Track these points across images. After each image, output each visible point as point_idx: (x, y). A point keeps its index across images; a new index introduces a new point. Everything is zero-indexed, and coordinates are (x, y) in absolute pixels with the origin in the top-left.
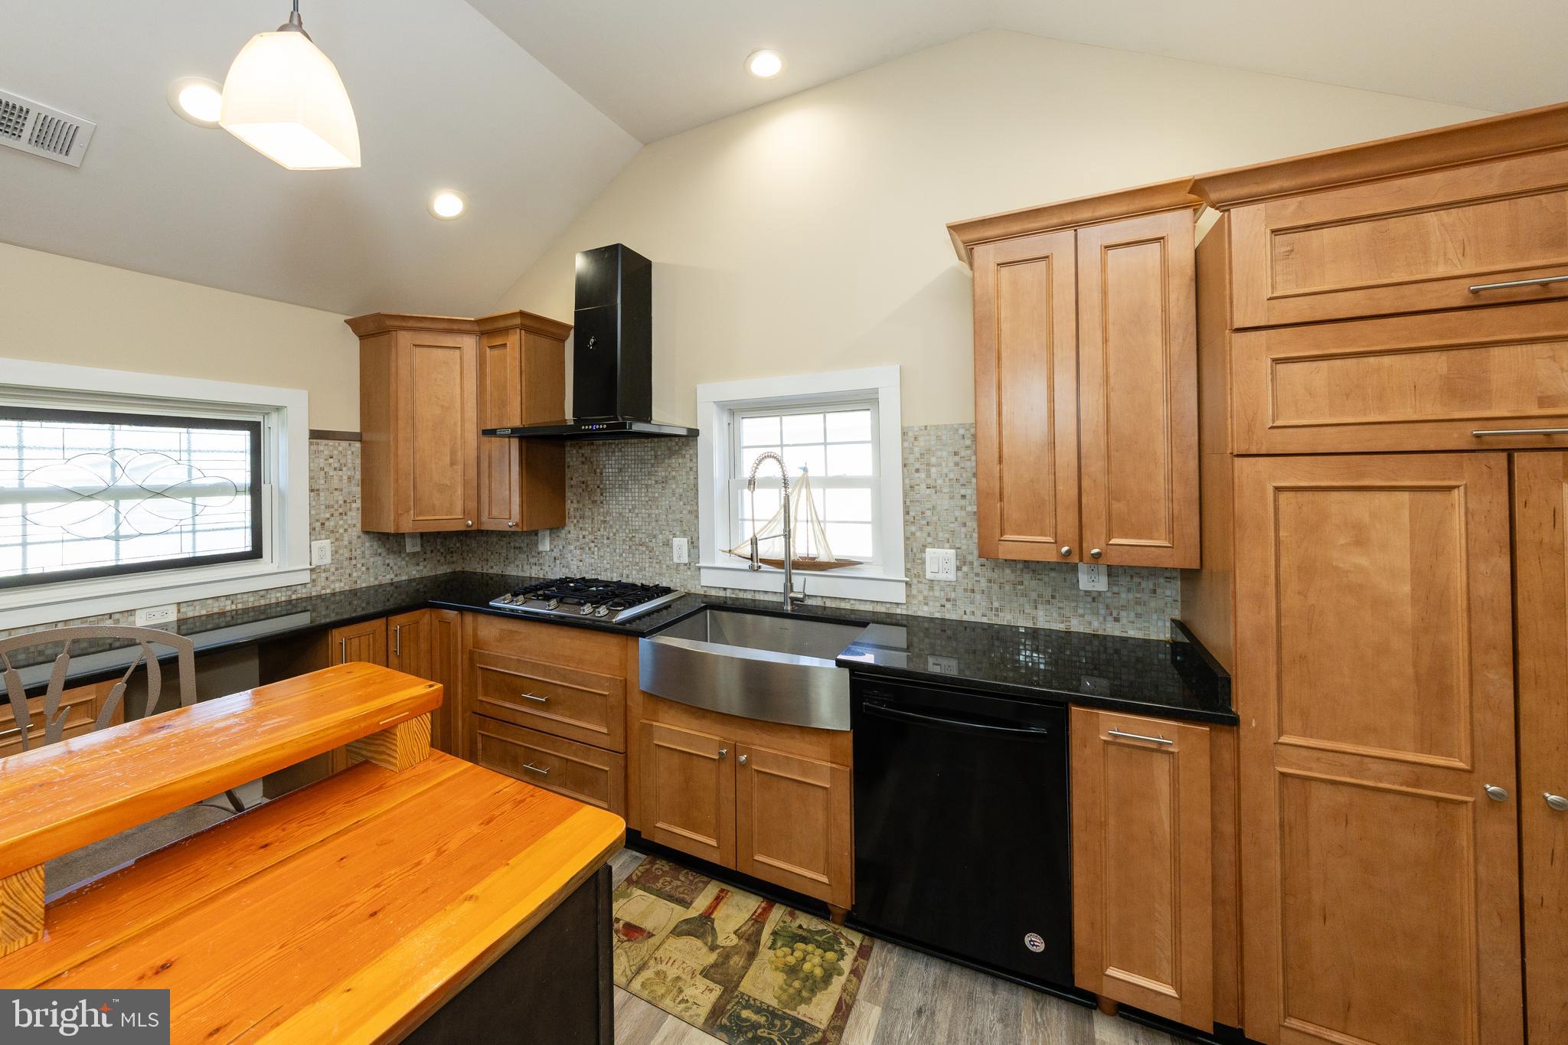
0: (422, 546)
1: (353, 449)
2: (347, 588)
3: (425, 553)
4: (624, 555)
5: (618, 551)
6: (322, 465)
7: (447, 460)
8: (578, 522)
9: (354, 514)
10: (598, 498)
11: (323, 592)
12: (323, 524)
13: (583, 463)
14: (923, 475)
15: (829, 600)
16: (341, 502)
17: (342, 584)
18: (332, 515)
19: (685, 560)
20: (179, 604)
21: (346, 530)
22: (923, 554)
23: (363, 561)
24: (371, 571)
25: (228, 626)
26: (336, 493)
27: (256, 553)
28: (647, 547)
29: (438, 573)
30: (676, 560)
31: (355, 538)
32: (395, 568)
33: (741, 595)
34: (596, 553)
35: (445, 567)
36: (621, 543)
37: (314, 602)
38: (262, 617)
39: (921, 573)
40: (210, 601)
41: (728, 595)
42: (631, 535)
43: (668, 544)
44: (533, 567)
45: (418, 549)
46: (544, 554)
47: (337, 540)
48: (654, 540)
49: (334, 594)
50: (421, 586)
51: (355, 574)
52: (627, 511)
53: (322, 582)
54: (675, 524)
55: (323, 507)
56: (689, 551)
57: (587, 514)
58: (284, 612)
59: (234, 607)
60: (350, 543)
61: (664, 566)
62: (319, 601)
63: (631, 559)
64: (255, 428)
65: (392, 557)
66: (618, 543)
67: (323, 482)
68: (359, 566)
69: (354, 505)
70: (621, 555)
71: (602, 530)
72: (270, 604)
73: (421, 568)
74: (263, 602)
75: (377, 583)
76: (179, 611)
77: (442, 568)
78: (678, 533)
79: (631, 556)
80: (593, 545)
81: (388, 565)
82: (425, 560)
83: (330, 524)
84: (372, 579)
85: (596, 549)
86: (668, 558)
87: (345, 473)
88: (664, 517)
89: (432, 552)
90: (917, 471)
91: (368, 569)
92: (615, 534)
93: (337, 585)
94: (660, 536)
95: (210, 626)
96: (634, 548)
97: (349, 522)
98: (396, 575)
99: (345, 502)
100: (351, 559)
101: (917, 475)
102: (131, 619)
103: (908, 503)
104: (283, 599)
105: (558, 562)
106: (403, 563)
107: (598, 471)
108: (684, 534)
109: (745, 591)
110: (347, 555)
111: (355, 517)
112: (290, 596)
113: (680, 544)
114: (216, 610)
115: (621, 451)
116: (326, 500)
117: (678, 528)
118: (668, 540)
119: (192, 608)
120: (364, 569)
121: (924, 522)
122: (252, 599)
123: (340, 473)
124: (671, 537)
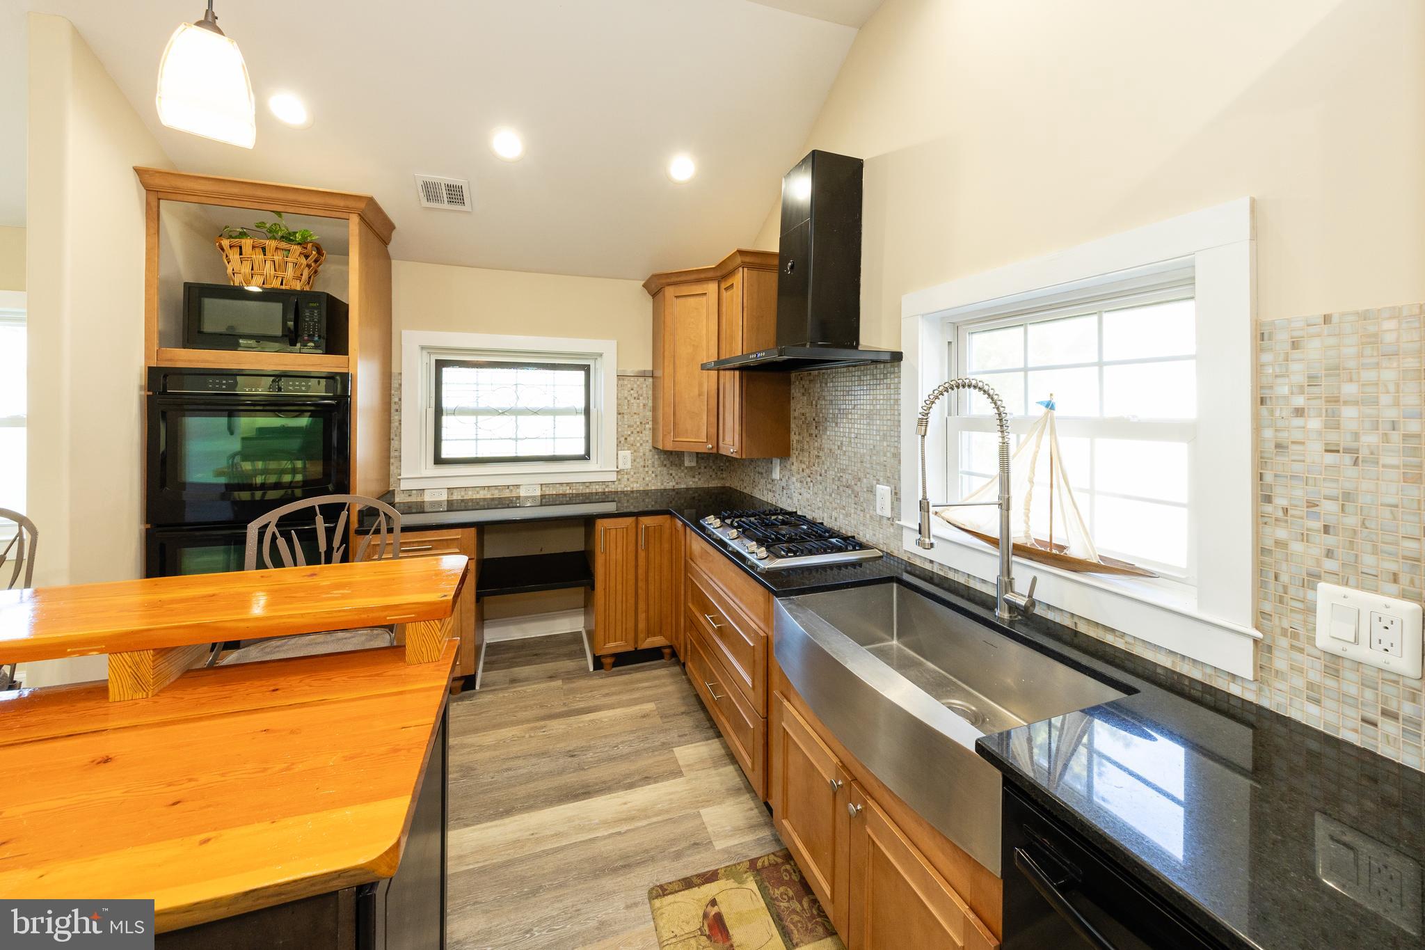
0: (697, 462)
1: (647, 383)
2: (641, 489)
3: (700, 468)
4: (833, 495)
5: (828, 489)
6: (626, 395)
7: (696, 392)
8: (799, 454)
9: (647, 433)
10: (814, 432)
11: (625, 489)
12: (626, 439)
13: (803, 394)
14: (1314, 424)
15: (1084, 622)
16: (638, 423)
17: (638, 485)
18: (632, 433)
19: (888, 513)
20: (541, 485)
21: (641, 444)
22: (1310, 594)
23: (653, 469)
24: (659, 477)
25: (567, 504)
26: (635, 416)
27: (586, 457)
28: (853, 491)
29: (710, 485)
30: (879, 512)
31: (648, 451)
32: (676, 477)
33: (951, 575)
34: (811, 489)
35: (716, 482)
36: (831, 482)
37: (619, 496)
38: (587, 501)
39: (1302, 631)
40: (558, 485)
41: (935, 571)
42: (839, 475)
43: (871, 490)
44: (769, 493)
45: (694, 464)
46: (776, 481)
47: (635, 451)
48: (859, 483)
49: (632, 492)
50: (696, 495)
51: (647, 479)
52: (836, 447)
53: (624, 482)
54: (878, 467)
55: (626, 426)
56: (892, 503)
57: (805, 447)
58: (600, 500)
59: (571, 492)
60: (644, 455)
61: (868, 516)
62: (622, 495)
63: (839, 502)
64: (586, 369)
65: (674, 468)
66: (828, 481)
67: (626, 408)
68: (650, 472)
69: (647, 426)
70: (831, 495)
71: (816, 465)
72: (592, 493)
73: (697, 480)
74: (588, 491)
75: (662, 487)
76: (541, 490)
77: (713, 482)
78: (881, 479)
79: (839, 497)
80: (809, 480)
81: (671, 475)
82: (699, 474)
83: (631, 439)
84: (659, 484)
85: (812, 484)
86: (872, 508)
87: (642, 401)
88: (868, 458)
89: (705, 468)
90: (1299, 412)
91: (656, 476)
92: (826, 472)
93: (635, 485)
94: (865, 480)
95: (558, 502)
96: (841, 489)
97: (644, 439)
98: (677, 483)
99: (641, 423)
100: (644, 467)
101: (1298, 422)
102: (518, 490)
103: (1269, 478)
104: (600, 490)
105: (785, 491)
106: (683, 474)
107: (814, 402)
108: (888, 483)
109: (956, 571)
110: (642, 463)
111: (647, 435)
112: (604, 489)
113: (883, 491)
114: (561, 492)
115: (832, 382)
116: (628, 421)
117: (882, 474)
118: (872, 487)
119: (548, 488)
120: (653, 475)
121: (1318, 525)
122: (581, 488)
123: (638, 401)
124: (875, 482)
